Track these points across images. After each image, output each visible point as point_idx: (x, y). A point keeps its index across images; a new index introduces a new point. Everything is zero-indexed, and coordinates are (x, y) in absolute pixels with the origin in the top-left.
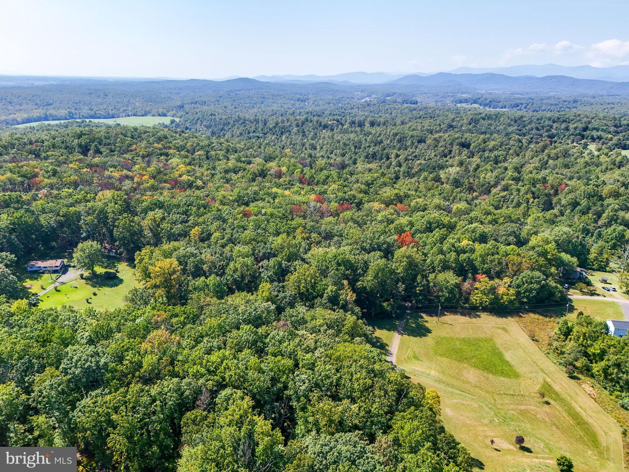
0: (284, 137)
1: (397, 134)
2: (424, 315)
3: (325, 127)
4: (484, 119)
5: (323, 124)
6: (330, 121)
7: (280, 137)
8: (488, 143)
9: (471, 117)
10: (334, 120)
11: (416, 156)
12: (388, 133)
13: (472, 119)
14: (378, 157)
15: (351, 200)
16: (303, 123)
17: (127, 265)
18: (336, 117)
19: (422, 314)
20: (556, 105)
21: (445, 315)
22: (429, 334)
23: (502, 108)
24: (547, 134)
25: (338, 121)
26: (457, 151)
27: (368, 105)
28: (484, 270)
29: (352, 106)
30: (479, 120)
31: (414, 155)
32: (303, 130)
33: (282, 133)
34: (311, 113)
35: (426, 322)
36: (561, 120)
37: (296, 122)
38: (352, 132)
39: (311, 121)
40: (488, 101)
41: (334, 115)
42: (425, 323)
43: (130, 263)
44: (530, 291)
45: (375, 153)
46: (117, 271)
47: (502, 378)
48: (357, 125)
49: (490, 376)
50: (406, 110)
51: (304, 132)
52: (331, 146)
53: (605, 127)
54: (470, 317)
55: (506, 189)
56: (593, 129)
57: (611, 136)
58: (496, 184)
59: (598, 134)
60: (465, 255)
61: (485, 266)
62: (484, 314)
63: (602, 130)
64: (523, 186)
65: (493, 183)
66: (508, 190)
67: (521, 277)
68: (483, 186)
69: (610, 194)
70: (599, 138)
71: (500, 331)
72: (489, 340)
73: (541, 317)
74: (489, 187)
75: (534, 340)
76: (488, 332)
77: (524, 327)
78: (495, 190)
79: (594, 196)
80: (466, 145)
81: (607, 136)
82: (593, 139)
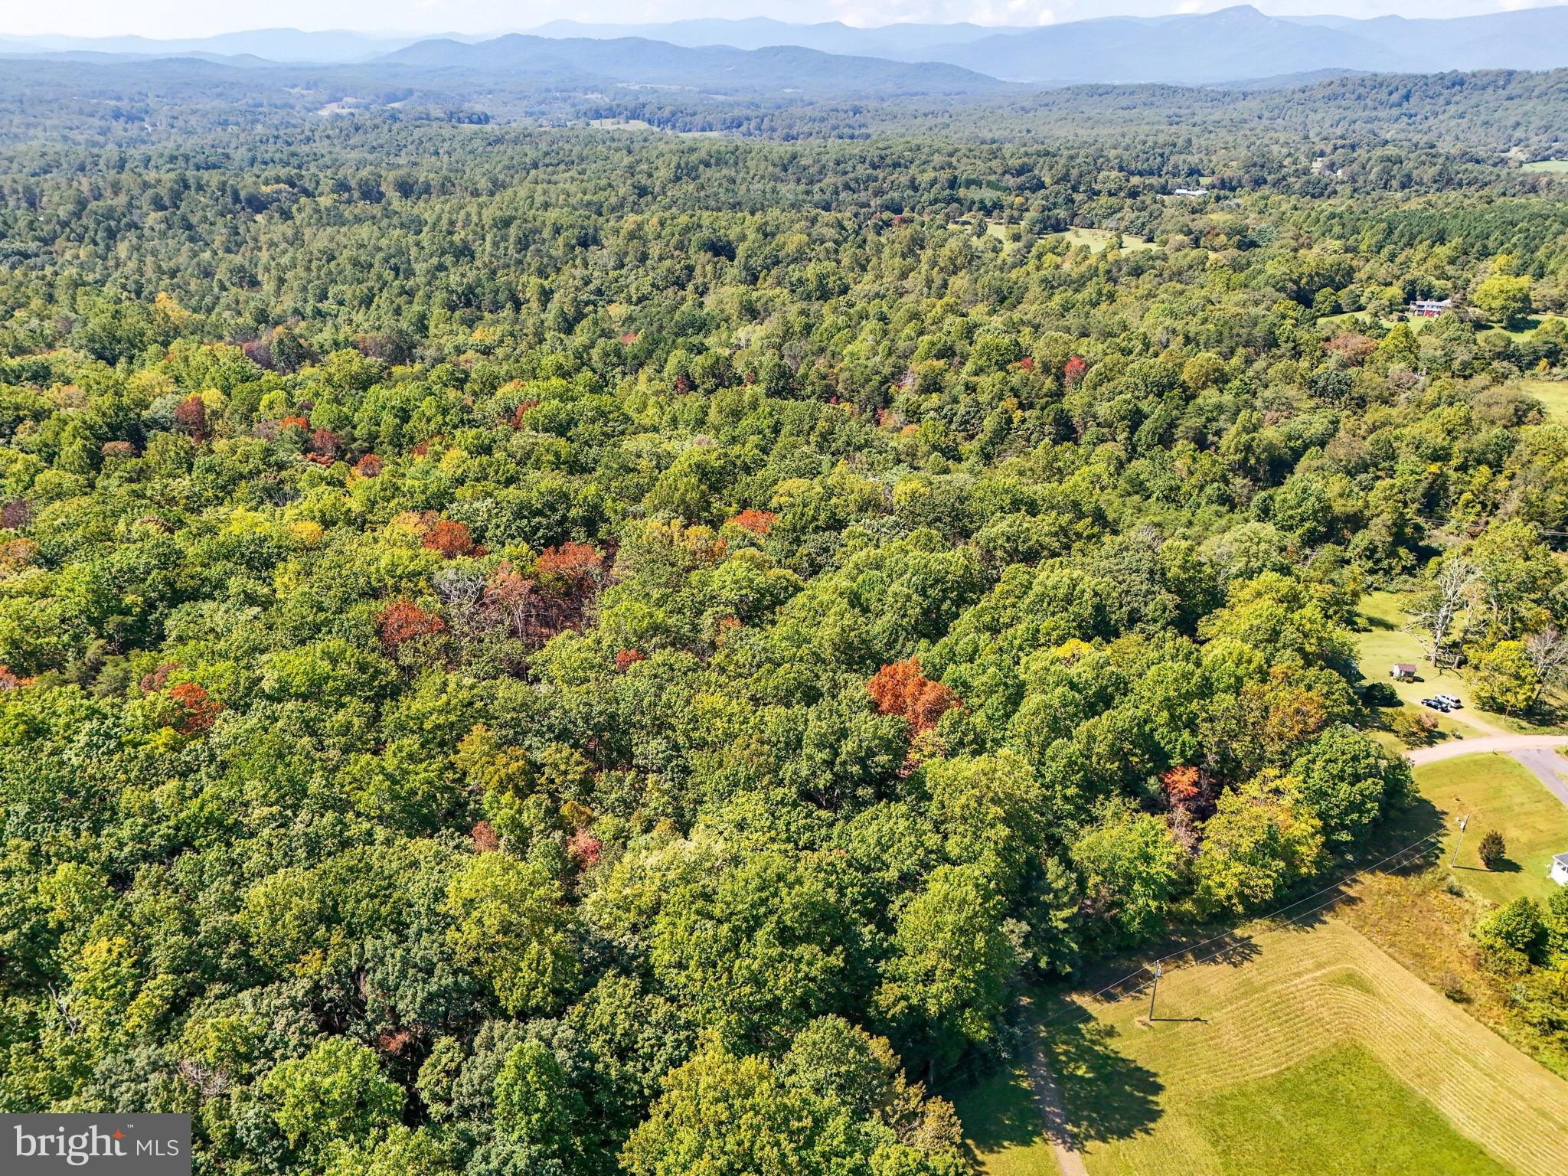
0: (122, 249)
1: (507, 223)
2: (1083, 1000)
3: (257, 204)
4: (707, 165)
5: (243, 194)
6: (266, 183)
7: (108, 248)
8: (780, 238)
9: (675, 159)
10: (278, 180)
11: (599, 292)
12: (475, 218)
13: (678, 166)
14: (487, 300)
15: (554, 510)
16: (177, 197)
18: (283, 172)
19: (1075, 997)
20: (823, 120)
21: (1149, 977)
23: (703, 130)
24: (879, 201)
25: (292, 185)
26: (709, 268)
27: (357, 129)
28: (1189, 753)
29: (307, 133)
30: (696, 168)
31: (592, 287)
32: (184, 218)
33: (112, 235)
34: (187, 158)
35: (1110, 1032)
36: (888, 161)
37: (150, 192)
38: (358, 220)
39: (200, 188)
40: (666, 113)
41: (266, 163)
44: (1359, 807)
45: (471, 289)
48: (356, 194)
50: (477, 143)
51: (189, 227)
52: (308, 269)
53: (993, 178)
54: (1227, 958)
55: (932, 385)
56: (969, 183)
57: (1019, 200)
58: (899, 373)
59: (988, 195)
60: (1123, 714)
61: (1186, 735)
62: (1257, 931)
63: (990, 184)
64: (976, 374)
65: (887, 370)
66: (939, 389)
67: (1320, 763)
68: (868, 380)
69: (1207, 375)
70: (998, 206)
71: (1352, 996)
72: (1352, 1056)
73: (1397, 882)
74: (882, 383)
75: (1458, 996)
76: (1325, 1014)
77: (1392, 946)
78: (906, 392)
79: (1171, 386)
80: (722, 249)
81: (1010, 198)
82: (989, 210)
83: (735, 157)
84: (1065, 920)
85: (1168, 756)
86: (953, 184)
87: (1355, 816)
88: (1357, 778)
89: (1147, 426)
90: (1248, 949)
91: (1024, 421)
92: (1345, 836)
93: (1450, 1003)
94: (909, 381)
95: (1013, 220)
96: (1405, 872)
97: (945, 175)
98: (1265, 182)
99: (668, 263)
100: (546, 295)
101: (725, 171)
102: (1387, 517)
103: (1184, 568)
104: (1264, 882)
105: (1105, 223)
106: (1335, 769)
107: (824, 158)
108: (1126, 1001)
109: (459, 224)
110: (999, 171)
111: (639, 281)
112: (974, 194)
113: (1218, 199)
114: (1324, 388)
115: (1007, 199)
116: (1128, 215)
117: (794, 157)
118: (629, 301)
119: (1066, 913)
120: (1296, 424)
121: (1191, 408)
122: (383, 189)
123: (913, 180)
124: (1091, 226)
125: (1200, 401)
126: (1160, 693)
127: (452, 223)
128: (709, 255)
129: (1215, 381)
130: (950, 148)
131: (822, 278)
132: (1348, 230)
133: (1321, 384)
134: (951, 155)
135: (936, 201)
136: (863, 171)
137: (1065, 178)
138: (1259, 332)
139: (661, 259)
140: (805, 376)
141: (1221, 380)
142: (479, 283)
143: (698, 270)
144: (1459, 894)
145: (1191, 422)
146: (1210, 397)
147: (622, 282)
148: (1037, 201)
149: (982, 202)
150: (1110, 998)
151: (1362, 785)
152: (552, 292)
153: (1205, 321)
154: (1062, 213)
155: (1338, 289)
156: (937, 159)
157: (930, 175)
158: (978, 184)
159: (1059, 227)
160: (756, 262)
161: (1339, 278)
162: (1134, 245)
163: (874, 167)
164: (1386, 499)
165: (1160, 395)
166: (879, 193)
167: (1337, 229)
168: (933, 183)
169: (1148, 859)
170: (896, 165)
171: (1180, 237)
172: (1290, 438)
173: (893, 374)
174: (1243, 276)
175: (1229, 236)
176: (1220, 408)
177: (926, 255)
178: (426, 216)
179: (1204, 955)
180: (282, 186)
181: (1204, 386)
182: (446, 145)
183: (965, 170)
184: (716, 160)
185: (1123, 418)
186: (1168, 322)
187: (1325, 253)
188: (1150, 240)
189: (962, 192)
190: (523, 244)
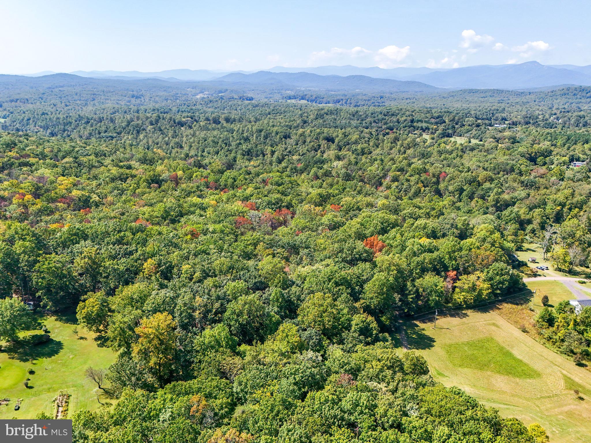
0: (141, 136)
1: (261, 131)
2: (417, 323)
3: (181, 124)
4: (327, 114)
5: (177, 121)
6: (184, 118)
7: (137, 136)
8: (350, 137)
9: (316, 112)
10: (188, 117)
11: (290, 152)
12: (250, 129)
13: (317, 114)
14: (254, 154)
15: (278, 204)
16: (157, 121)
17: (56, 320)
18: (189, 114)
19: (415, 322)
20: (369, 100)
21: (436, 319)
22: (435, 343)
23: (326, 103)
24: (385, 126)
25: (192, 118)
26: (325, 145)
27: (210, 102)
28: (454, 267)
29: (194, 103)
30: (323, 115)
31: (287, 150)
32: (160, 128)
33: (138, 132)
34: (158, 110)
35: (423, 329)
36: (390, 113)
37: (149, 120)
38: (214, 129)
39: (163, 119)
40: (314, 98)
41: (182, 112)
42: (424, 332)
43: (58, 316)
44: (502, 283)
45: (249, 150)
46: (46, 331)
47: (528, 380)
48: (212, 122)
49: (517, 380)
50: (250, 107)
51: (161, 130)
52: (199, 143)
53: (427, 119)
54: (459, 317)
55: (395, 179)
56: (418, 121)
57: (435, 127)
58: (385, 176)
59: (424, 125)
60: (435, 254)
61: (454, 262)
62: (469, 312)
63: (426, 122)
64: (410, 176)
65: (381, 175)
66: (398, 181)
67: (492, 270)
68: (375, 178)
69: (486, 178)
70: (427, 128)
71: (494, 328)
72: (490, 340)
73: (514, 306)
74: (379, 179)
75: (525, 331)
76: (485, 331)
77: (508, 320)
78: (387, 181)
79: (474, 182)
80: (330, 140)
81: (432, 126)
82: (423, 130)
83: (337, 112)
84: (412, 298)
85: (448, 267)
86: (412, 121)
87: (501, 285)
88: (502, 275)
89: (465, 193)
90: (466, 315)
91: (425, 191)
92: (498, 292)
93: (523, 333)
94: (388, 178)
95: (432, 133)
96: (517, 304)
97: (409, 118)
98: (530, 123)
99: (312, 143)
100: (273, 153)
101: (333, 116)
102: (538, 221)
103: (463, 225)
104: (471, 297)
105: (465, 135)
106: (495, 272)
107: (367, 112)
108: (429, 324)
109: (245, 131)
110: (429, 117)
111: (302, 149)
112: (420, 125)
113: (509, 128)
114: (527, 184)
115: (431, 126)
116: (474, 132)
117: (357, 112)
118: (299, 155)
119: (412, 296)
120: (516, 194)
121: (480, 188)
122: (220, 120)
123: (398, 120)
124: (461, 136)
125: (483, 186)
126: (447, 250)
127: (243, 131)
128: (326, 141)
129: (489, 181)
130: (413, 110)
131: (363, 149)
132: (553, 138)
133: (525, 183)
134: (413, 112)
135: (406, 127)
136: (380, 117)
137: (453, 120)
138: (508, 167)
139: (310, 142)
140: (355, 176)
141: (491, 180)
142: (252, 148)
143: (322, 146)
144: (533, 311)
145: (480, 192)
146: (487, 185)
147: (297, 149)
148: (441, 127)
149: (422, 127)
150: (424, 323)
151: (503, 277)
152: (275, 151)
153: (491, 163)
154: (450, 131)
155: (546, 157)
156: (408, 113)
157: (404, 118)
158: (421, 121)
159: (449, 136)
160: (341, 144)
161: (547, 153)
162: (474, 141)
163: (385, 115)
164: (539, 215)
165: (470, 184)
166: (386, 123)
167: (549, 138)
168: (405, 120)
169: (436, 286)
170: (393, 115)
171: (492, 140)
172: (512, 198)
173: (383, 176)
174: (509, 152)
175: (509, 139)
176: (490, 189)
177: (399, 143)
178: (235, 128)
179: (452, 316)
180: (189, 119)
181: (485, 182)
182: (239, 107)
183: (417, 117)
184: (330, 112)
185: (457, 191)
186: (478, 163)
187: (545, 145)
188: (481, 141)
189: (415, 124)
190: (266, 137)
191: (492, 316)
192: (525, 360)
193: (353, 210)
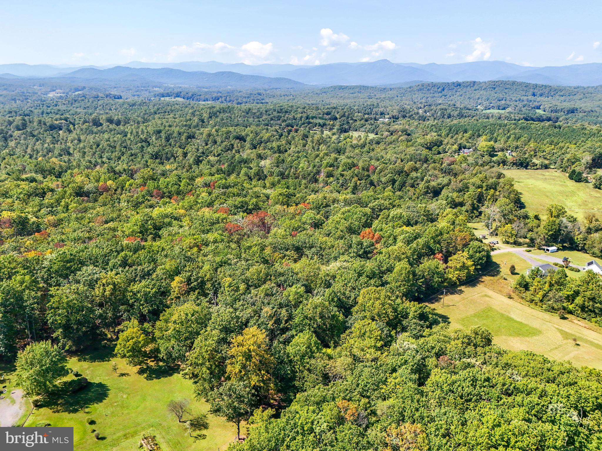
3: (58, 128)
5: (49, 124)
6: (56, 120)
10: (61, 119)
11: (203, 153)
14: (164, 157)
16: (24, 125)
17: (79, 360)
19: (426, 304)
21: (441, 298)
22: (450, 320)
24: (285, 123)
25: (67, 121)
26: (238, 145)
27: (75, 101)
28: (439, 250)
32: (31, 133)
35: (434, 309)
37: (13, 124)
39: (31, 122)
42: (436, 311)
43: (78, 356)
46: (77, 375)
47: (535, 338)
49: (527, 339)
51: (34, 136)
53: (321, 116)
54: (457, 293)
55: (330, 175)
56: (313, 118)
57: (332, 122)
58: (318, 172)
59: (321, 122)
60: (421, 241)
61: (438, 245)
62: (463, 288)
63: (320, 118)
64: (343, 171)
65: (315, 171)
66: (333, 176)
67: (471, 249)
68: (309, 175)
69: (412, 169)
70: (324, 125)
71: (487, 299)
72: (490, 309)
73: (492, 278)
74: (314, 175)
75: (510, 298)
76: (482, 302)
77: (493, 290)
78: (322, 177)
79: (402, 172)
80: (242, 139)
81: (329, 122)
82: (323, 126)
83: (229, 110)
85: (435, 250)
86: (307, 118)
87: (481, 261)
88: (480, 252)
89: (397, 183)
90: (461, 292)
91: (360, 184)
92: (479, 267)
94: (322, 174)
95: (331, 129)
96: (493, 276)
97: (305, 115)
98: (406, 116)
99: (225, 143)
100: (185, 155)
101: (227, 115)
102: (470, 202)
103: (424, 211)
104: (463, 274)
105: (361, 129)
106: (475, 250)
107: (261, 110)
108: (436, 303)
109: (140, 133)
110: (322, 113)
111: (217, 149)
112: (315, 121)
113: (394, 122)
114: (445, 171)
115: (328, 122)
116: (368, 127)
117: (250, 109)
118: (215, 156)
119: (422, 280)
120: (439, 181)
121: (409, 177)
122: (101, 121)
123: (294, 117)
124: (356, 130)
125: (411, 175)
126: (430, 236)
127: (137, 133)
128: (238, 141)
129: (414, 170)
130: (303, 106)
131: (279, 147)
132: (438, 130)
133: (444, 170)
134: (304, 108)
135: (304, 124)
136: (275, 114)
137: (344, 116)
138: (422, 157)
139: (222, 142)
140: (289, 174)
141: (416, 170)
142: (160, 151)
143: (235, 146)
144: (506, 280)
145: (410, 181)
146: (414, 174)
147: (210, 150)
148: (338, 123)
149: (319, 123)
150: (433, 303)
151: (482, 253)
152: (187, 153)
153: (406, 155)
154: (346, 127)
155: (439, 147)
156: (300, 110)
157: (299, 115)
158: (316, 118)
159: (346, 131)
160: (255, 142)
161: (439, 143)
162: (372, 136)
163: (278, 112)
164: (469, 197)
165: (399, 175)
166: (284, 121)
167: (434, 129)
168: (301, 117)
169: (437, 268)
170: (286, 112)
171: (387, 133)
172: (438, 185)
173: (316, 173)
174: (411, 143)
175: (402, 132)
176: (417, 177)
177: (309, 140)
178: (126, 130)
179: (452, 293)
180: (63, 121)
181: (411, 172)
182: (114, 107)
183: (311, 113)
184: (223, 111)
185: (390, 182)
186: (395, 155)
187: (432, 136)
188: (377, 134)
189: (311, 121)
190: (168, 139)
191: (480, 288)
192: (524, 321)
193: (323, 207)
